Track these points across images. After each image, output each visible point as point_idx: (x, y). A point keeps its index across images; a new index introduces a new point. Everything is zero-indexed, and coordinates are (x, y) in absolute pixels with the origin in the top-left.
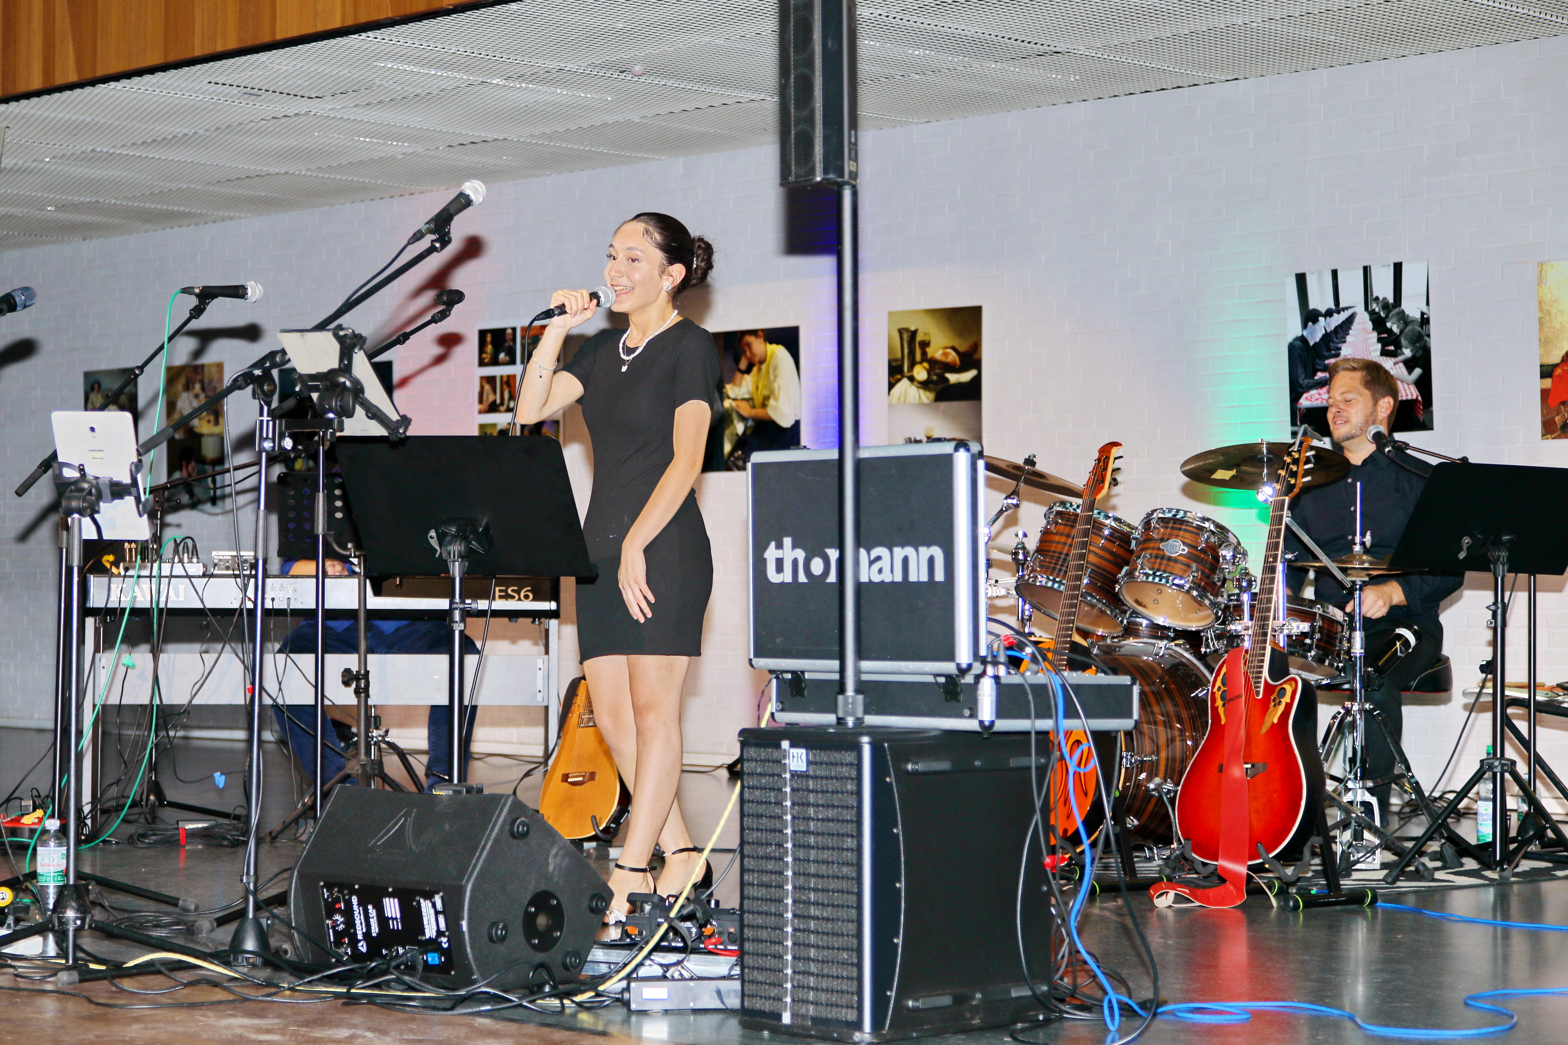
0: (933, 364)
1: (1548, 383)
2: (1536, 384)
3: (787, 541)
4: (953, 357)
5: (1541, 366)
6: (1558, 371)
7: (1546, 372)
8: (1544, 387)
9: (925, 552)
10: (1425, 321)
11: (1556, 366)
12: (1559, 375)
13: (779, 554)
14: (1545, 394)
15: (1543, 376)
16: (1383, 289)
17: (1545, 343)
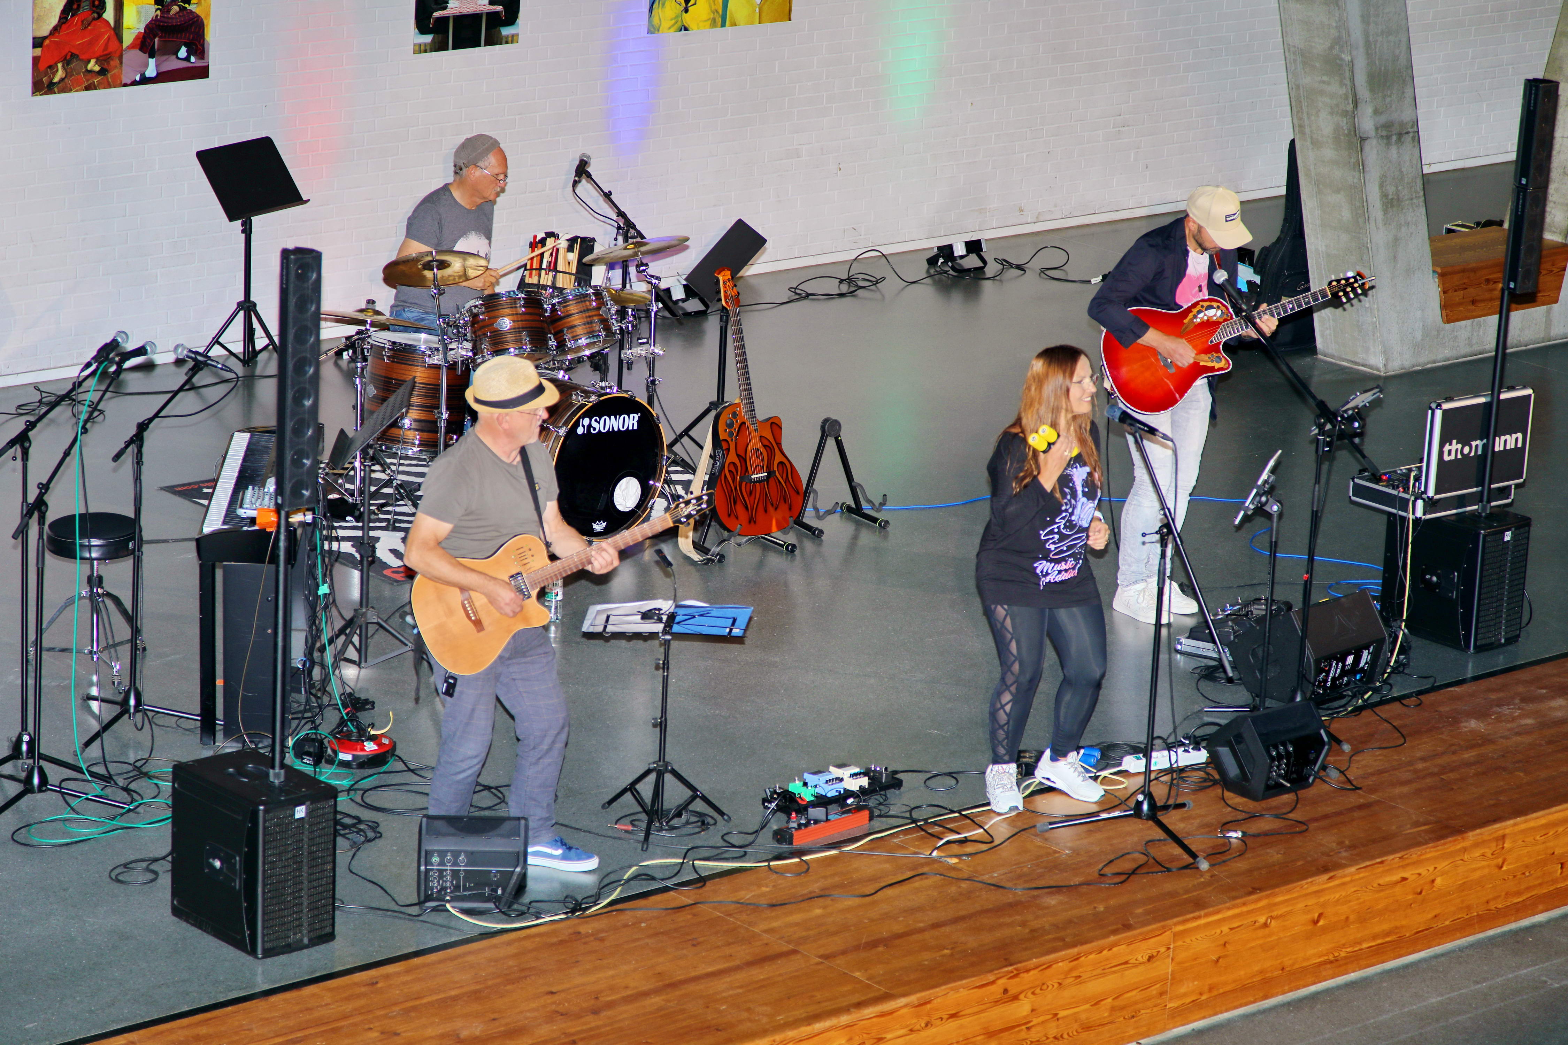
1: (38, 51)
2: (28, 53)
3: (1454, 442)
5: (34, 38)
6: (47, 42)
7: (37, 42)
8: (35, 55)
9: (1514, 436)
11: (45, 38)
12: (47, 45)
13: (1450, 448)
14: (36, 60)
15: (35, 46)
17: (37, 20)
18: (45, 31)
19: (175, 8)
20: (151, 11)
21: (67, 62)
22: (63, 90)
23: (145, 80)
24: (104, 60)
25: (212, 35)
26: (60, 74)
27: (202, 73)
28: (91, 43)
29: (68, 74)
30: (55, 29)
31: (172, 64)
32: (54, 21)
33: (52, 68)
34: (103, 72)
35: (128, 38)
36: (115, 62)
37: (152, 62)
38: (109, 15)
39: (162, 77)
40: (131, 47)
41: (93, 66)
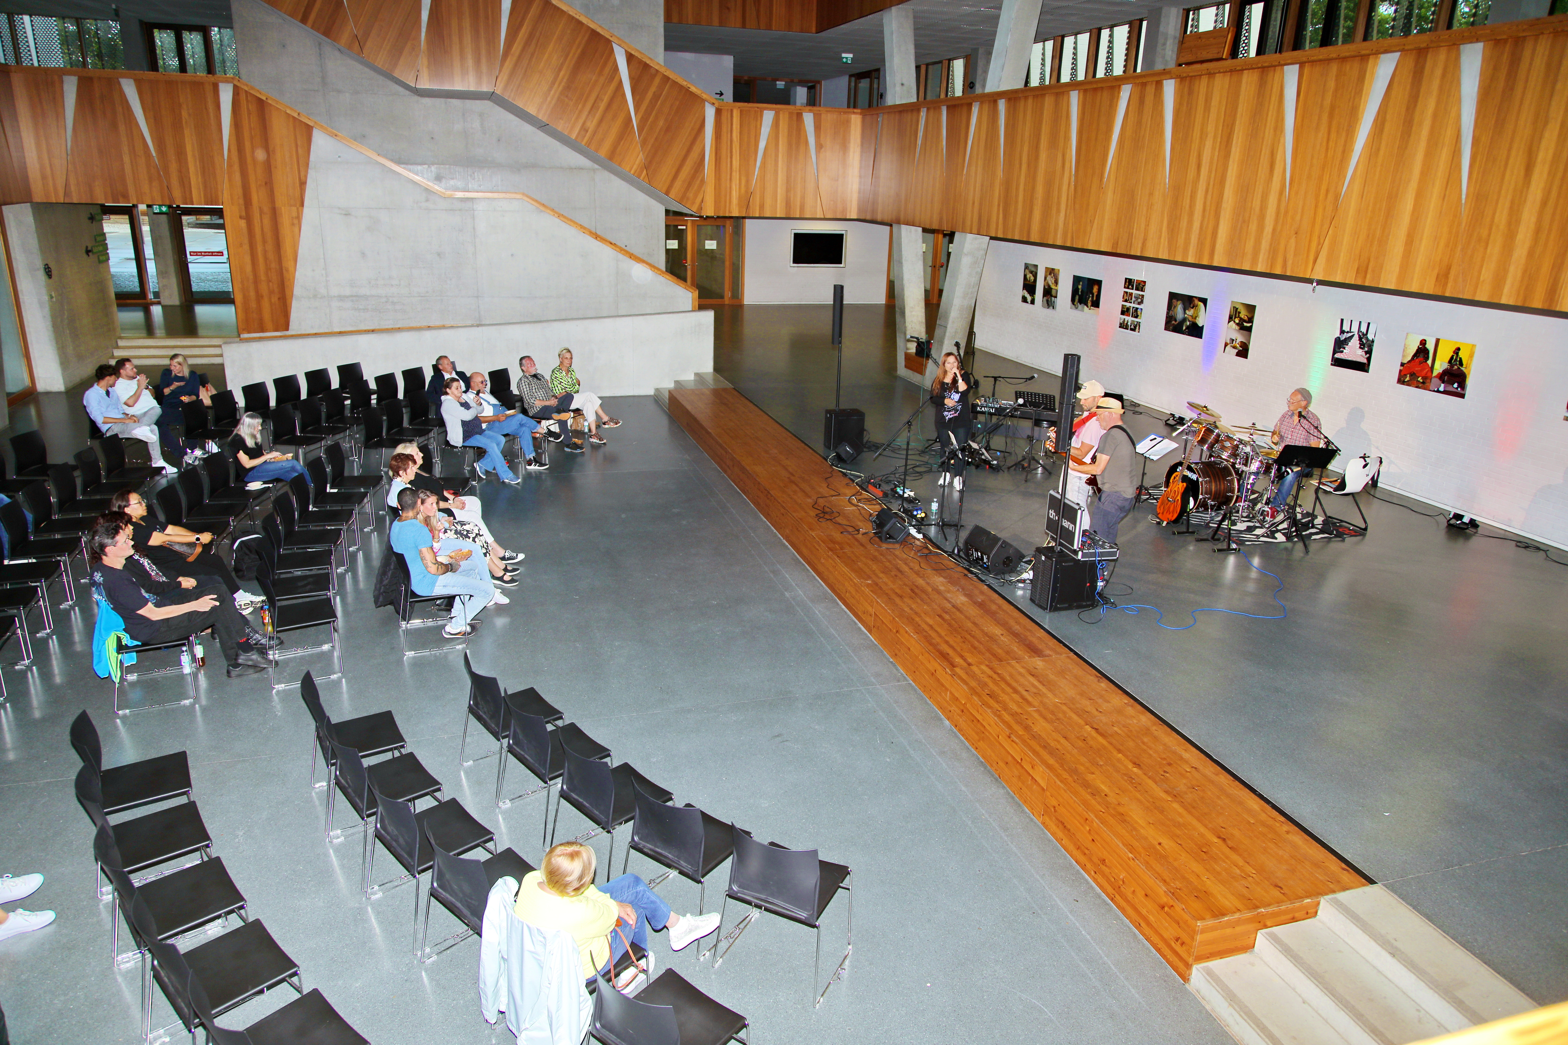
0: (1241, 319)
2: (1398, 367)
4: (1246, 318)
5: (1401, 363)
6: (1405, 365)
7: (1402, 365)
8: (1401, 369)
10: (1373, 341)
12: (1406, 367)
14: (1400, 371)
16: (1364, 329)
17: (1403, 356)
18: (1405, 361)
19: (1456, 367)
20: (1446, 366)
21: (1411, 375)
22: (1408, 385)
23: (1438, 391)
24: (1425, 378)
25: (1469, 382)
26: (1408, 379)
27: (1462, 396)
28: (1421, 371)
29: (1410, 380)
30: (1409, 362)
31: (1450, 389)
32: (1409, 358)
33: (1406, 375)
34: (1423, 383)
35: (1435, 373)
36: (1428, 381)
37: (1442, 385)
38: (1429, 362)
39: (1445, 392)
40: (1436, 377)
41: (1419, 379)
